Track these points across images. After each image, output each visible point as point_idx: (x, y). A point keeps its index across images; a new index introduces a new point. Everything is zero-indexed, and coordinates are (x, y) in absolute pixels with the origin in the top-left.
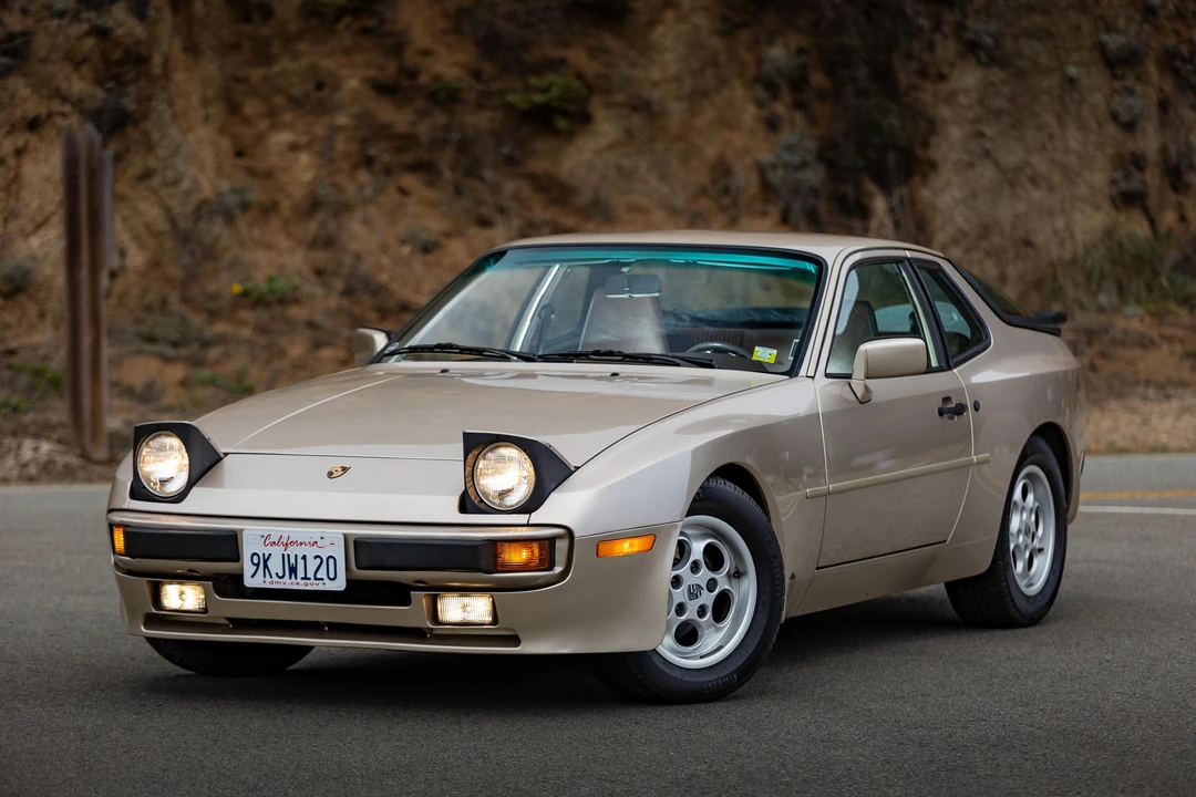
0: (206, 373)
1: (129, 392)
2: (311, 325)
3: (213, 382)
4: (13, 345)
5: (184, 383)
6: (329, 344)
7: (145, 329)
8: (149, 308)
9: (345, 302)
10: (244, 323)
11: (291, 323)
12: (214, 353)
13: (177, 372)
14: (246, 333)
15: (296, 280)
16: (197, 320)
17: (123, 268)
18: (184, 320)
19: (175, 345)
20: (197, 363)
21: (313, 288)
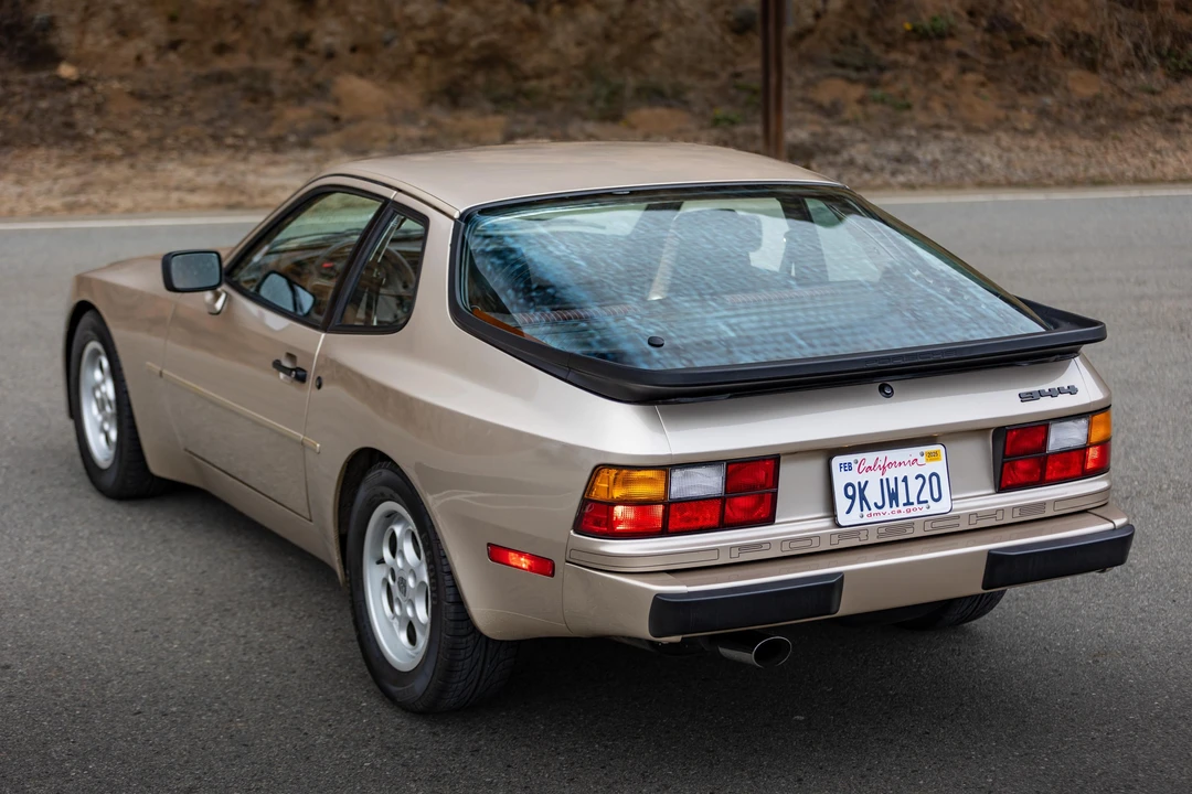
0: (878, 93)
1: (820, 108)
2: (961, 55)
3: (882, 101)
4: (740, 69)
5: (862, 101)
6: (972, 70)
7: (837, 57)
8: (842, 41)
9: (987, 37)
10: (911, 53)
11: (945, 52)
12: (888, 76)
13: (857, 91)
14: (912, 60)
15: (952, 20)
16: (877, 50)
17: (825, 11)
18: (867, 50)
19: (858, 69)
20: (873, 84)
21: (965, 26)
